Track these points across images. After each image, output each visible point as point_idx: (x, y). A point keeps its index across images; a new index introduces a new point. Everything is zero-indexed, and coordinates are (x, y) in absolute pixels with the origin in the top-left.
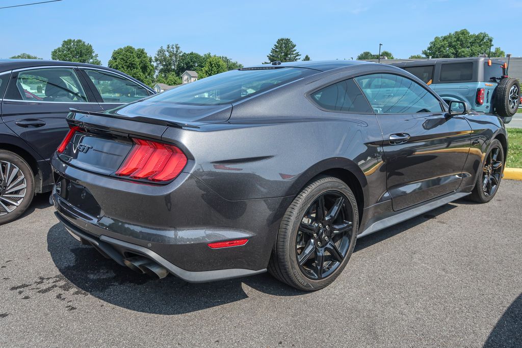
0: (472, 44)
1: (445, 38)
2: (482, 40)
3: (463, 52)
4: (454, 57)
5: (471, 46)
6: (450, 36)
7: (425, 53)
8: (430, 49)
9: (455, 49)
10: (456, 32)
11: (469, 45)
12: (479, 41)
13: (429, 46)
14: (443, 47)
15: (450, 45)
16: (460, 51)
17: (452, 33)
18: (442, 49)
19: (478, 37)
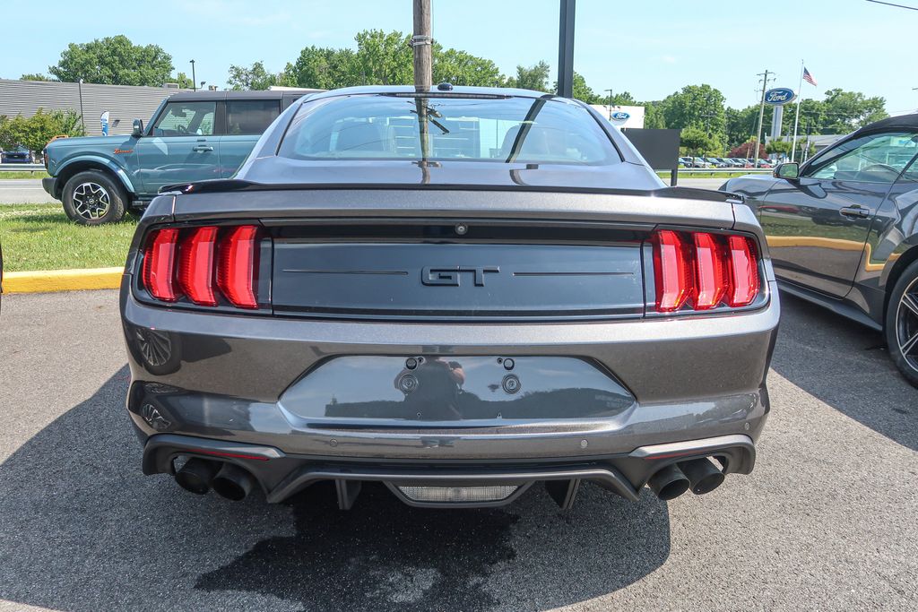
0: (140, 62)
1: (89, 48)
2: (155, 58)
3: (128, 76)
4: (114, 84)
5: (139, 66)
6: (97, 44)
7: (54, 71)
8: (63, 64)
9: (113, 69)
10: (107, 39)
11: (135, 64)
12: (150, 59)
13: (62, 59)
14: (90, 63)
15: (102, 62)
16: (121, 73)
17: (100, 40)
18: (88, 67)
19: (146, 51)
